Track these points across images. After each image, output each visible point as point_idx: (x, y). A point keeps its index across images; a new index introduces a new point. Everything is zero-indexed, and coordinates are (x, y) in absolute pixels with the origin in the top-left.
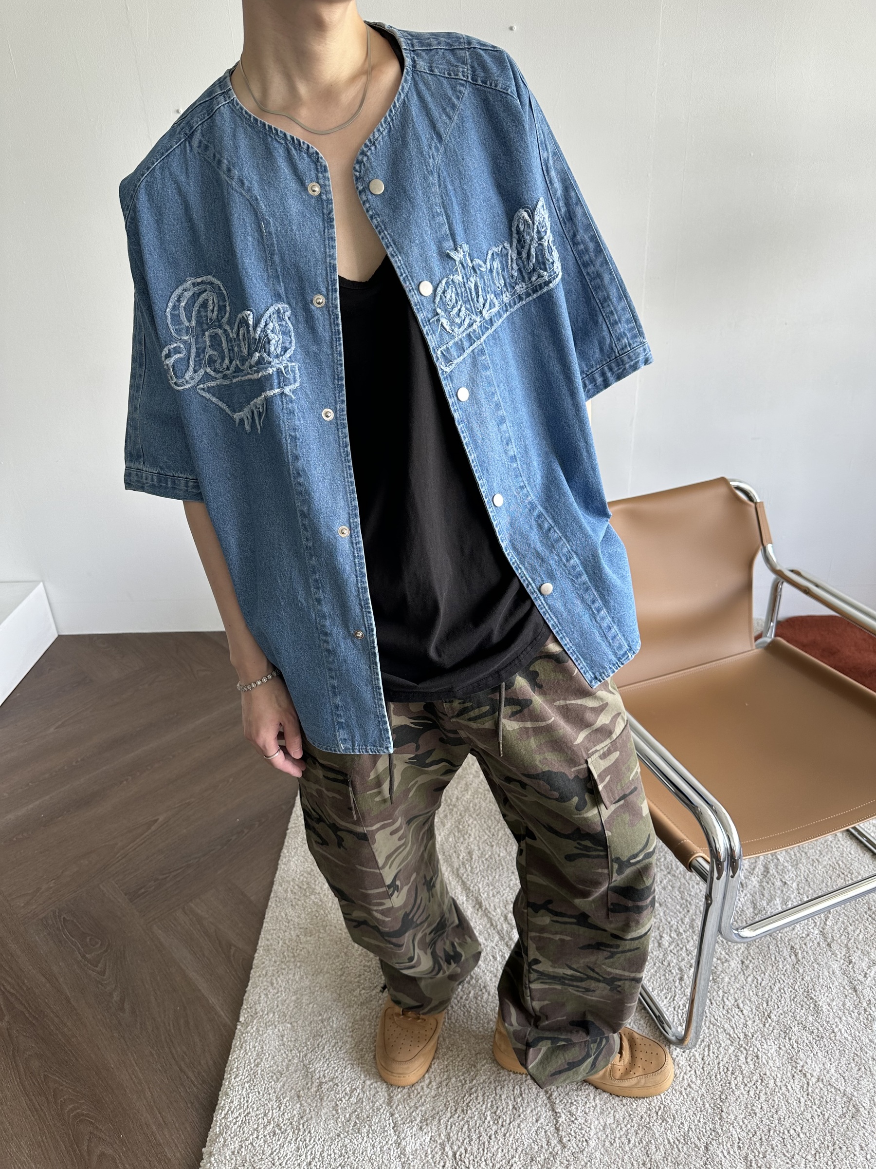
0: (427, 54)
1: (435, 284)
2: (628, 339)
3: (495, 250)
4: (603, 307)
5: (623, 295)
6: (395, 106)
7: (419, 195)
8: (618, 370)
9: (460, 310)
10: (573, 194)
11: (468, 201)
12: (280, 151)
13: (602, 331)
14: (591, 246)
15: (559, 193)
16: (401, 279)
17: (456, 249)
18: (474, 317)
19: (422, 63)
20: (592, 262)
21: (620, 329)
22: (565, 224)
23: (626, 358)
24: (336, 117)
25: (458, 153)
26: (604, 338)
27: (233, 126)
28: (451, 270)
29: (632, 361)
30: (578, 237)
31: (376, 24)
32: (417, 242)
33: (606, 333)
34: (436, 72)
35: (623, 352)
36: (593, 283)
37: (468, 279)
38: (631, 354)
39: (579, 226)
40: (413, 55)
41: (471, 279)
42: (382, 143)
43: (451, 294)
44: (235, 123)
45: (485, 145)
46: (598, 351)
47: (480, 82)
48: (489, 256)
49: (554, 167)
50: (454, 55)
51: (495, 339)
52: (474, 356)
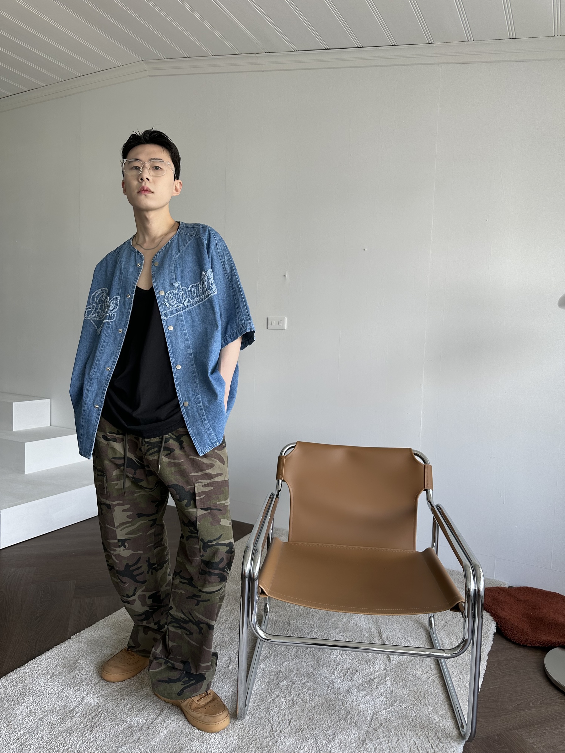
0: (186, 229)
2: (244, 320)
3: (193, 284)
4: (238, 310)
6: (169, 243)
8: (240, 332)
9: (174, 301)
11: (184, 269)
12: (133, 254)
16: (154, 289)
17: (176, 283)
19: (183, 231)
20: (237, 295)
21: (242, 318)
22: (230, 282)
25: (184, 255)
28: (173, 289)
30: (233, 286)
32: (163, 280)
34: (186, 233)
36: (236, 301)
37: (179, 292)
39: (234, 282)
40: (181, 229)
41: (181, 292)
42: (162, 252)
43: (171, 296)
45: (196, 254)
47: (197, 236)
48: (190, 287)
50: (193, 229)
51: (188, 312)
52: (177, 317)
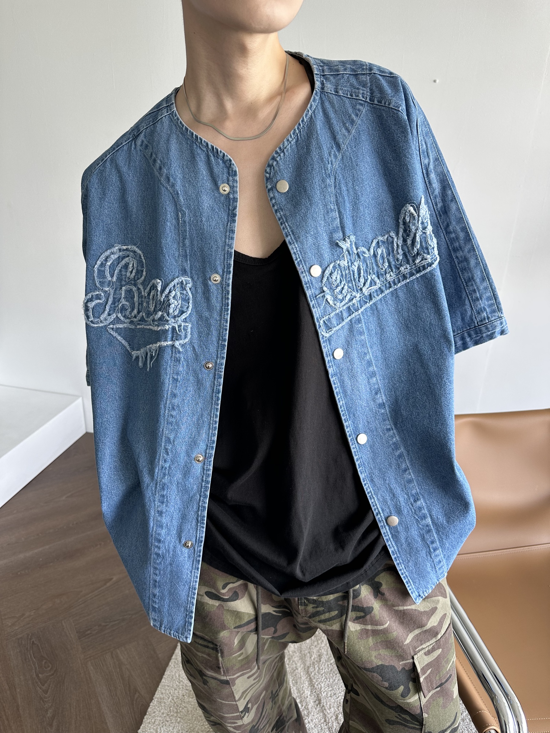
0: (334, 78)
1: (324, 267)
2: (487, 313)
3: (381, 239)
4: (467, 286)
5: (486, 276)
6: (303, 121)
7: (317, 195)
8: (476, 337)
9: (343, 288)
10: (450, 192)
11: (358, 200)
12: (202, 156)
13: (464, 305)
14: (462, 235)
15: (437, 191)
16: (296, 262)
17: (344, 240)
18: (354, 294)
19: (329, 86)
20: (461, 248)
21: (480, 305)
22: (440, 216)
23: (483, 329)
24: (254, 129)
25: (353, 160)
26: (466, 310)
27: (169, 132)
28: (339, 256)
29: (489, 331)
30: (451, 227)
31: (296, 53)
32: (312, 233)
33: (468, 307)
34: (341, 93)
35: (481, 323)
36: (460, 265)
37: (352, 263)
38: (489, 326)
39: (452, 218)
40: (322, 79)
41: (355, 264)
42: (290, 151)
43: (336, 276)
44: (171, 130)
45: (378, 153)
46: (460, 320)
47: (376, 102)
48: (374, 244)
49: (434, 170)
50: (357, 79)
51: (373, 310)
52: (351, 324)
